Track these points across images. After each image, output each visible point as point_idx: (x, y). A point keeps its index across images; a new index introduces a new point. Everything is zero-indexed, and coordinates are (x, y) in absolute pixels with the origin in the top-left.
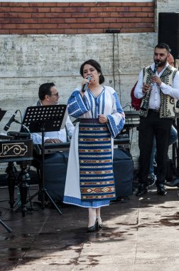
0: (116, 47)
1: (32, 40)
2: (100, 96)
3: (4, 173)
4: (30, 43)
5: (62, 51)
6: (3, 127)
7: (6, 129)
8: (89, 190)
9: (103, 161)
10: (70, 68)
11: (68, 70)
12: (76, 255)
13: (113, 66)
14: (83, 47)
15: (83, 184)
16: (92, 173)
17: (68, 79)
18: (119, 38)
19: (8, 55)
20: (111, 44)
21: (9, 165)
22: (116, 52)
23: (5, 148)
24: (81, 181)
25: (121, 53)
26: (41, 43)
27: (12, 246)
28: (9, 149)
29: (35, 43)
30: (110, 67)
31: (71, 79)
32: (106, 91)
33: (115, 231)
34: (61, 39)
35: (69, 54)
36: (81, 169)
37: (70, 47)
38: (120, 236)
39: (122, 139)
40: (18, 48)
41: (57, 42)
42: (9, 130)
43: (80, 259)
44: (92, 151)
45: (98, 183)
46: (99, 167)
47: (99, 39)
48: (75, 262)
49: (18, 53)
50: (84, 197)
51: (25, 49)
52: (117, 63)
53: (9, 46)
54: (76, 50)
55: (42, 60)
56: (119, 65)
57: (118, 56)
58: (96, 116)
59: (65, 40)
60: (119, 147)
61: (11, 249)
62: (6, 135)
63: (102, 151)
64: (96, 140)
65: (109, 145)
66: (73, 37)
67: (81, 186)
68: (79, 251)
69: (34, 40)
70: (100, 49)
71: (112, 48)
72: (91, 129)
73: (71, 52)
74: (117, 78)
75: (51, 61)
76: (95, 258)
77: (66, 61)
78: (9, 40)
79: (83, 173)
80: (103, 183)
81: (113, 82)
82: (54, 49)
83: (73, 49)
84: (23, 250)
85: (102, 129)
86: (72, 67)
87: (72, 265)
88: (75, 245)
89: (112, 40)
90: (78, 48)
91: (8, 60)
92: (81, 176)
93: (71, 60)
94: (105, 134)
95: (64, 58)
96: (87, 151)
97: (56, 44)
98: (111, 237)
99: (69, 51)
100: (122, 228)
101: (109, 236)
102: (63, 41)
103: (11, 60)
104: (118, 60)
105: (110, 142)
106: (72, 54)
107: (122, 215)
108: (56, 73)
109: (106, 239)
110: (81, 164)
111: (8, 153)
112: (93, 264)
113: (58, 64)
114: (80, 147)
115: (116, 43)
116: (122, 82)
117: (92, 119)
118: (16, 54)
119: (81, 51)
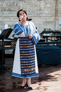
0: (57, 6)
1: (24, 2)
2: (28, 26)
3: (12, 53)
4: (24, 3)
5: (36, 7)
6: (12, 35)
7: (13, 36)
8: (25, 70)
9: (31, 56)
10: (39, 13)
11: (38, 14)
12: (39, 86)
13: (56, 13)
14: (44, 5)
15: (22, 67)
16: (27, 62)
17: (38, 17)
18: (59, 2)
19: (15, 7)
20: (55, 4)
21: (14, 50)
22: (57, 7)
23: (12, 44)
24: (21, 66)
25: (59, 8)
26: (28, 3)
27: (14, 82)
28: (14, 44)
29: (26, 3)
30: (55, 13)
31: (39, 17)
32: (30, 24)
33: (54, 77)
34: (36, 2)
35: (39, 8)
36: (21, 61)
37: (39, 5)
38: (56, 79)
39: (58, 42)
40: (19, 5)
41: (34, 3)
42: (14, 37)
43: (40, 88)
44: (26, 52)
45: (30, 67)
46: (30, 59)
47: (50, 2)
48: (38, 88)
49: (19, 7)
50: (23, 74)
51: (21, 5)
52: (57, 12)
53: (15, 4)
54: (41, 6)
55: (28, 10)
56: (58, 12)
57: (57, 9)
58: (27, 36)
59: (37, 2)
60: (57, 44)
61: (13, 83)
62: (13, 38)
63: (31, 52)
64: (28, 47)
65: (33, 48)
66: (40, 1)
67: (21, 69)
68: (40, 84)
69: (25, 2)
70: (51, 6)
71: (55, 6)
72: (25, 42)
73: (39, 7)
74: (57, 18)
75: (31, 10)
76: (46, 87)
77: (37, 10)
78: (15, 2)
79: (22, 62)
80: (32, 66)
81: (55, 19)
82: (33, 6)
83: (40, 6)
84: (18, 83)
85: (30, 42)
86: (40, 13)
87: (37, 90)
88: (38, 82)
89: (56, 3)
90: (42, 6)
91: (14, 10)
92: (21, 64)
93: (39, 10)
94: (32, 44)
95: (36, 9)
96: (24, 52)
97: (34, 4)
98: (53, 79)
99: (39, 6)
100: (57, 76)
101: (52, 79)
102: (36, 3)
103: (16, 9)
104: (58, 11)
105: (34, 47)
106: (40, 8)
107: (57, 71)
108: (33, 15)
109: (50, 80)
110: (21, 58)
111: (14, 46)
112: (45, 90)
113: (34, 12)
114: (20, 51)
115: (57, 4)
116: (59, 19)
117: (25, 37)
118: (18, 7)
119: (43, 7)
